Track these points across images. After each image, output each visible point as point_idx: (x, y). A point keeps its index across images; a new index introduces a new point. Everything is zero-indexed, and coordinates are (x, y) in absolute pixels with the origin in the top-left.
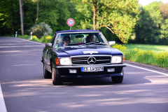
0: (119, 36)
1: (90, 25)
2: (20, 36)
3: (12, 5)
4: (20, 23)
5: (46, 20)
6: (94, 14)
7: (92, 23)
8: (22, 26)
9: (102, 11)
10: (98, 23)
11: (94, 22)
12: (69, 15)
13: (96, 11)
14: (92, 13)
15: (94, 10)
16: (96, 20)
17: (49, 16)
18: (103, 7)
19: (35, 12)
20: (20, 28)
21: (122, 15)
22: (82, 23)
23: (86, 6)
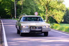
0: (57, 20)
1: (44, 15)
2: (14, 19)
3: (11, 6)
4: (15, 13)
5: (25, 12)
6: (46, 10)
7: (45, 14)
8: (15, 15)
9: (49, 9)
10: (48, 14)
11: (46, 14)
12: (35, 11)
13: (47, 9)
14: (45, 10)
15: (46, 8)
16: (47, 13)
17: (27, 11)
18: (50, 7)
19: (21, 9)
20: (14, 15)
21: (58, 11)
22: (41, 14)
23: (43, 7)
